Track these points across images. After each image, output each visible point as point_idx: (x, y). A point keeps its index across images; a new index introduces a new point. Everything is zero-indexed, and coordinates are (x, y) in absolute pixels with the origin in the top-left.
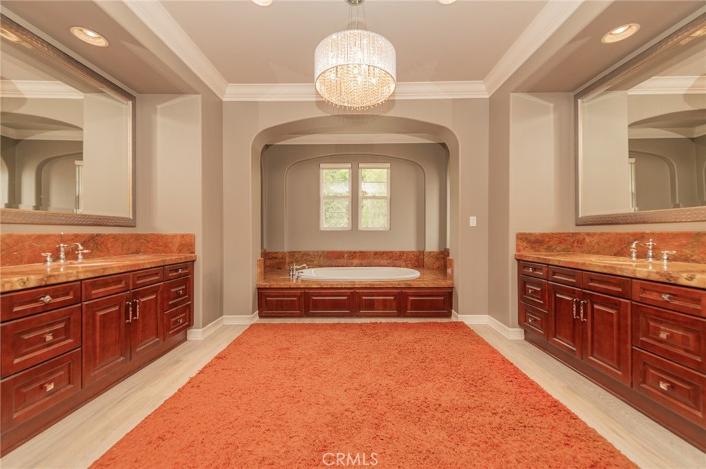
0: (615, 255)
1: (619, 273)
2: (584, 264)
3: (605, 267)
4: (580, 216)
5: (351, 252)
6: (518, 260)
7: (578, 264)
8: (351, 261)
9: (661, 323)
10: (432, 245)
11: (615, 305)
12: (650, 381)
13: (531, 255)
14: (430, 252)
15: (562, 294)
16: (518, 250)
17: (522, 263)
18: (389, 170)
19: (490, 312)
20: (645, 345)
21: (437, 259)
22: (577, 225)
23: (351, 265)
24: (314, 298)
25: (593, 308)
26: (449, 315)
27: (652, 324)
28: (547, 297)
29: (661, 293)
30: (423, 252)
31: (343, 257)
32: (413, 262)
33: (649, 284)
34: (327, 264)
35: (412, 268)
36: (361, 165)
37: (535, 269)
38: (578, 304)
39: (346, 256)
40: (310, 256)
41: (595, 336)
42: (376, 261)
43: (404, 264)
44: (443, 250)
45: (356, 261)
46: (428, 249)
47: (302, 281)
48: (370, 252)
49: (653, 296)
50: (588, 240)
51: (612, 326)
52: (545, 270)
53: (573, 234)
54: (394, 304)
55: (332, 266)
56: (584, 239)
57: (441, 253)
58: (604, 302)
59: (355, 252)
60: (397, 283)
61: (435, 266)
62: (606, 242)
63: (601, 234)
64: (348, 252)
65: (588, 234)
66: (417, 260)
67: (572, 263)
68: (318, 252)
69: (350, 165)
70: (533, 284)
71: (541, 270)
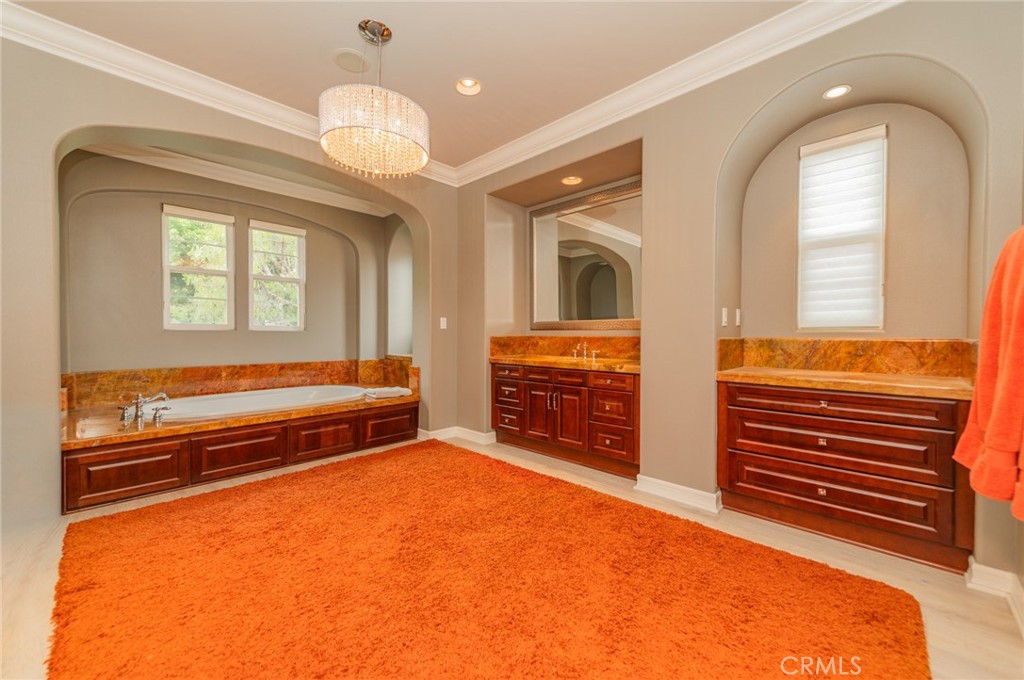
0: (561, 355)
1: (581, 368)
2: (555, 363)
3: (571, 364)
4: (535, 321)
5: (235, 367)
6: (493, 364)
7: (550, 363)
8: (235, 382)
9: (605, 400)
10: (368, 352)
11: (578, 393)
12: (599, 441)
13: (508, 359)
14: (366, 362)
15: (536, 390)
16: (492, 354)
17: (495, 367)
18: (303, 241)
19: (459, 423)
20: (597, 418)
21: (376, 369)
22: (532, 329)
23: (235, 389)
24: (209, 449)
25: (561, 397)
26: (414, 436)
27: (600, 401)
28: (523, 395)
29: (606, 379)
30: (357, 362)
31: (219, 376)
32: (342, 376)
33: (599, 374)
34: (183, 391)
35: (340, 384)
36: (253, 223)
37: (511, 371)
38: (551, 396)
39: (224, 374)
40: (140, 378)
41: (564, 420)
42: (283, 379)
43: (328, 380)
44: (383, 358)
45: (244, 382)
46: (362, 358)
47: (166, 424)
48: (272, 366)
49: (602, 382)
50: (540, 343)
51: (575, 408)
52: (521, 371)
53: (529, 338)
54: (349, 435)
55: (194, 394)
56: (538, 343)
57: (381, 361)
58: (571, 392)
59: (243, 367)
60: (353, 404)
61: (373, 379)
62: (554, 344)
63: (551, 338)
64: (228, 367)
65: (541, 338)
66: (348, 373)
67: (546, 363)
68: (159, 370)
69: (231, 219)
70: (508, 385)
71: (517, 371)
